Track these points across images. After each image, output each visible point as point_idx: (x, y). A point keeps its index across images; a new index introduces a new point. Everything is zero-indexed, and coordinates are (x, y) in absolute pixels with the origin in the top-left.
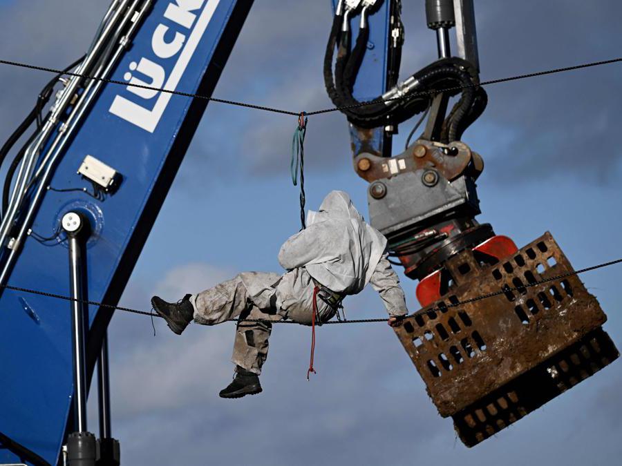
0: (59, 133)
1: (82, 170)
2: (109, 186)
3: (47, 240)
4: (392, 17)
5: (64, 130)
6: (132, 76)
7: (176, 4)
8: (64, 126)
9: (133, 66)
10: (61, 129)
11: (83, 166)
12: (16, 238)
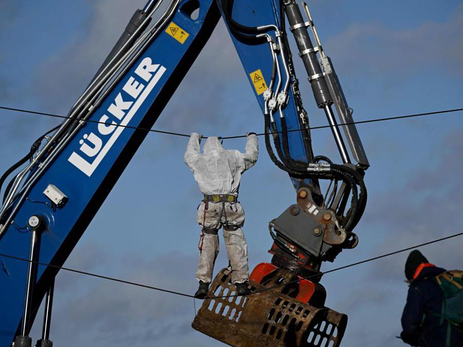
0: (38, 168)
1: (45, 192)
2: (59, 204)
3: (21, 229)
4: (298, 107)
5: (41, 167)
6: (84, 142)
7: (115, 104)
8: (41, 165)
9: (85, 136)
10: (39, 166)
11: (47, 190)
12: (4, 225)
